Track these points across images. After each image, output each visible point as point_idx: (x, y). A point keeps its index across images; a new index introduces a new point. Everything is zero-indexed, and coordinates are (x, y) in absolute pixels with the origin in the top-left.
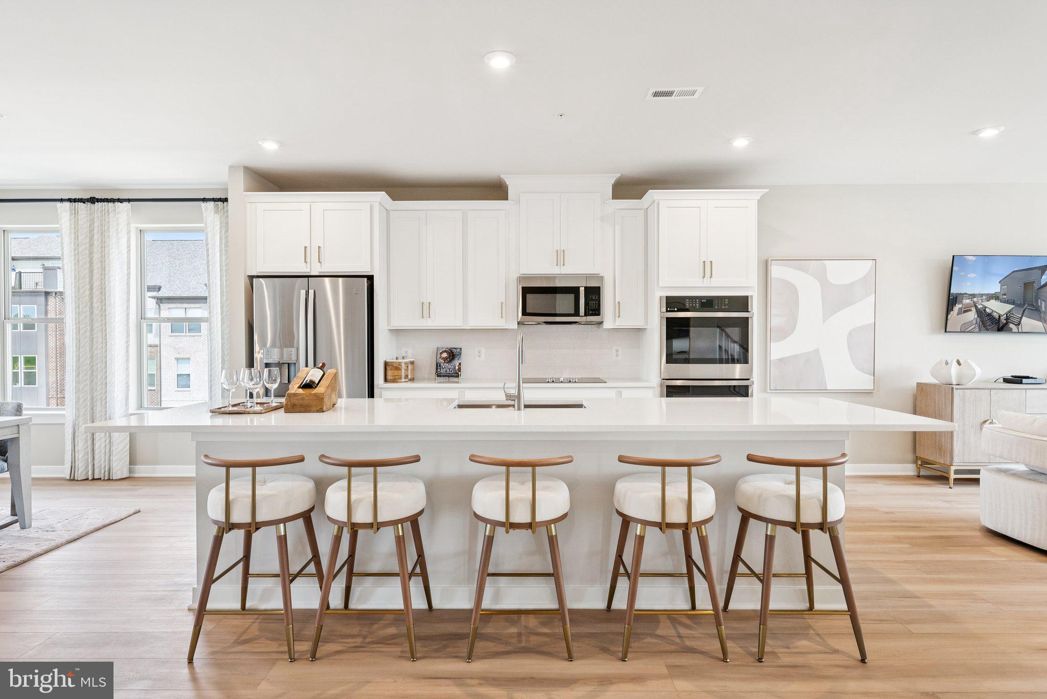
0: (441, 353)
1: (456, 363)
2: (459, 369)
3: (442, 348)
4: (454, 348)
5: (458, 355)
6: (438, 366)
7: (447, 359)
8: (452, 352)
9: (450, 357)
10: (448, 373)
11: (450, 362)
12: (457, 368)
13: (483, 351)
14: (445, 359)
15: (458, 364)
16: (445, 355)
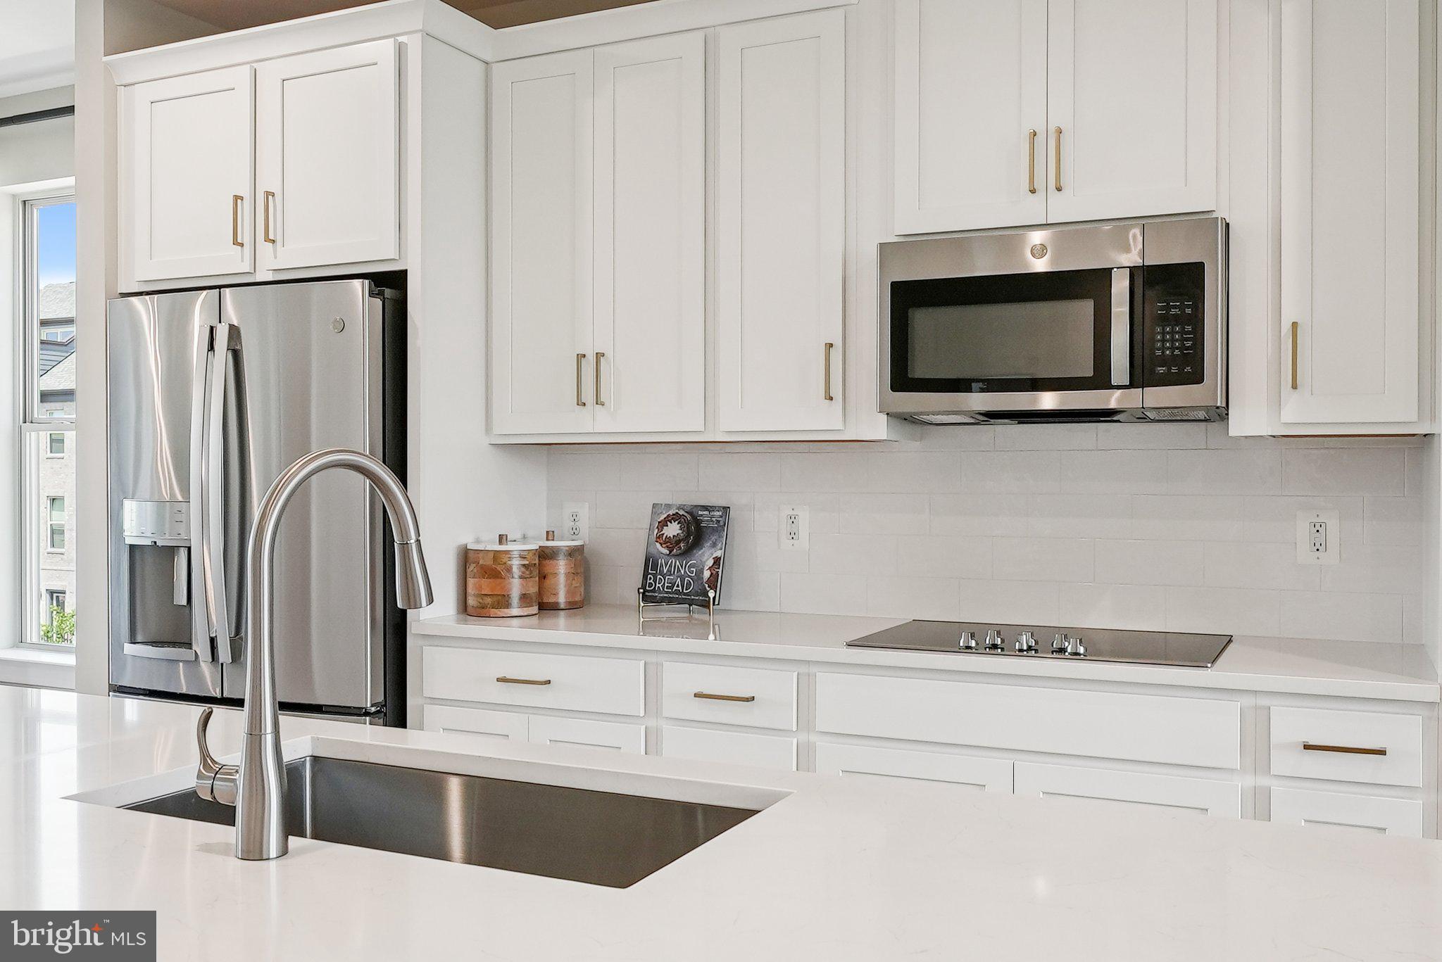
0: (663, 524)
1: (706, 556)
2: (714, 582)
3: (668, 506)
4: (705, 508)
5: (714, 530)
6: (651, 564)
7: (678, 542)
8: (697, 522)
9: (688, 536)
10: (677, 592)
11: (688, 552)
12: (707, 574)
13: (804, 516)
14: (671, 543)
15: (710, 562)
16: (673, 530)
